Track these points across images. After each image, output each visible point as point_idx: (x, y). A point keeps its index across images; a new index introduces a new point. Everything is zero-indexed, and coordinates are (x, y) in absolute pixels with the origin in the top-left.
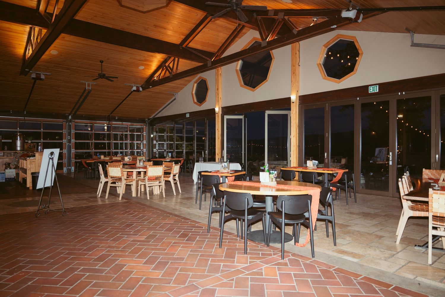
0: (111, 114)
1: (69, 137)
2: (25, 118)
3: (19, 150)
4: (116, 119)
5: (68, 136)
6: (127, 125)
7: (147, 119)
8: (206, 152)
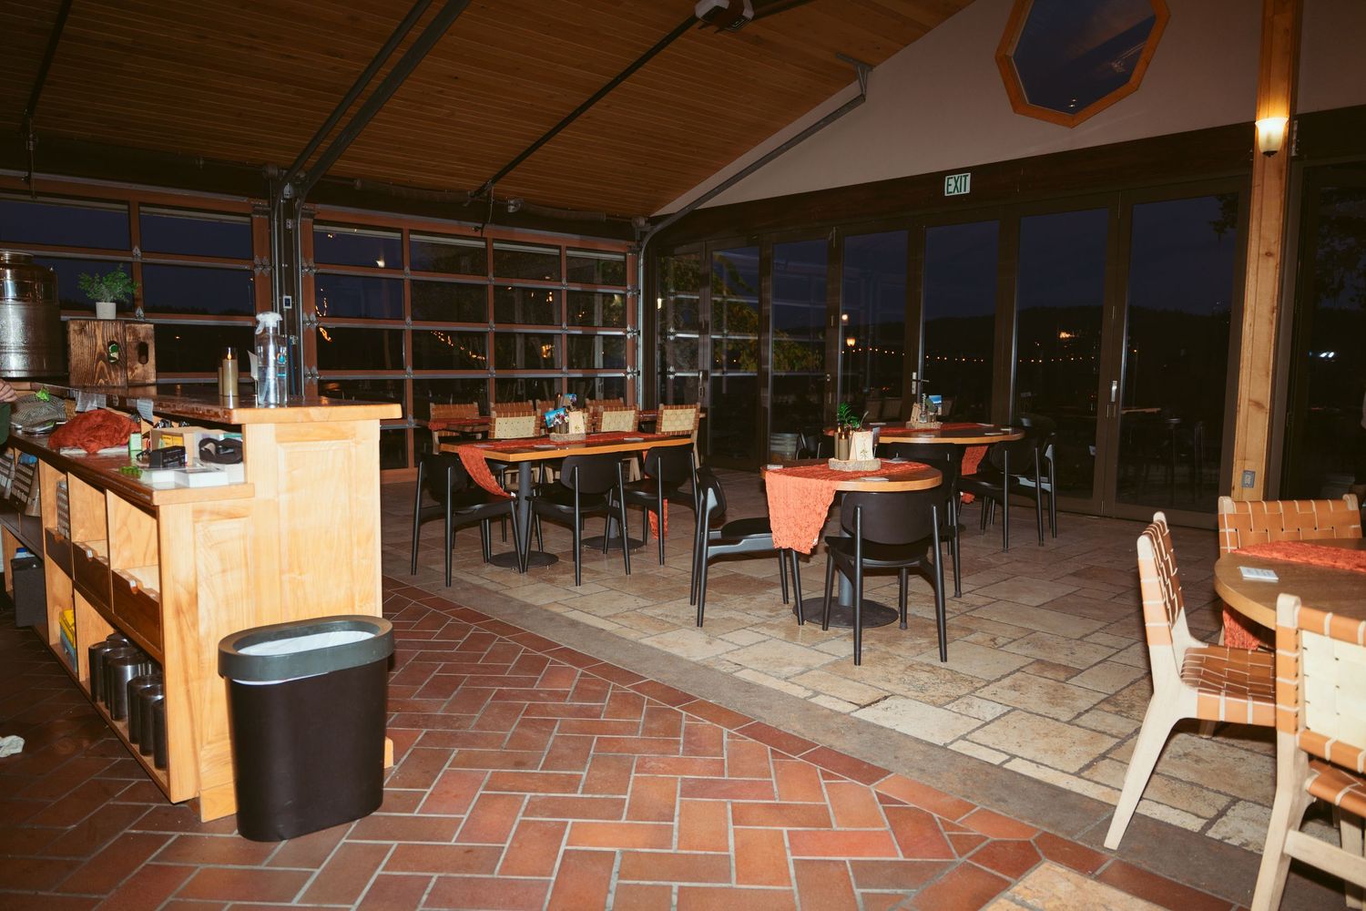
0: (496, 179)
1: (285, 297)
2: (35, 175)
3: (14, 375)
4: (511, 209)
5: (281, 295)
6: (558, 247)
7: (642, 222)
8: (1114, 388)
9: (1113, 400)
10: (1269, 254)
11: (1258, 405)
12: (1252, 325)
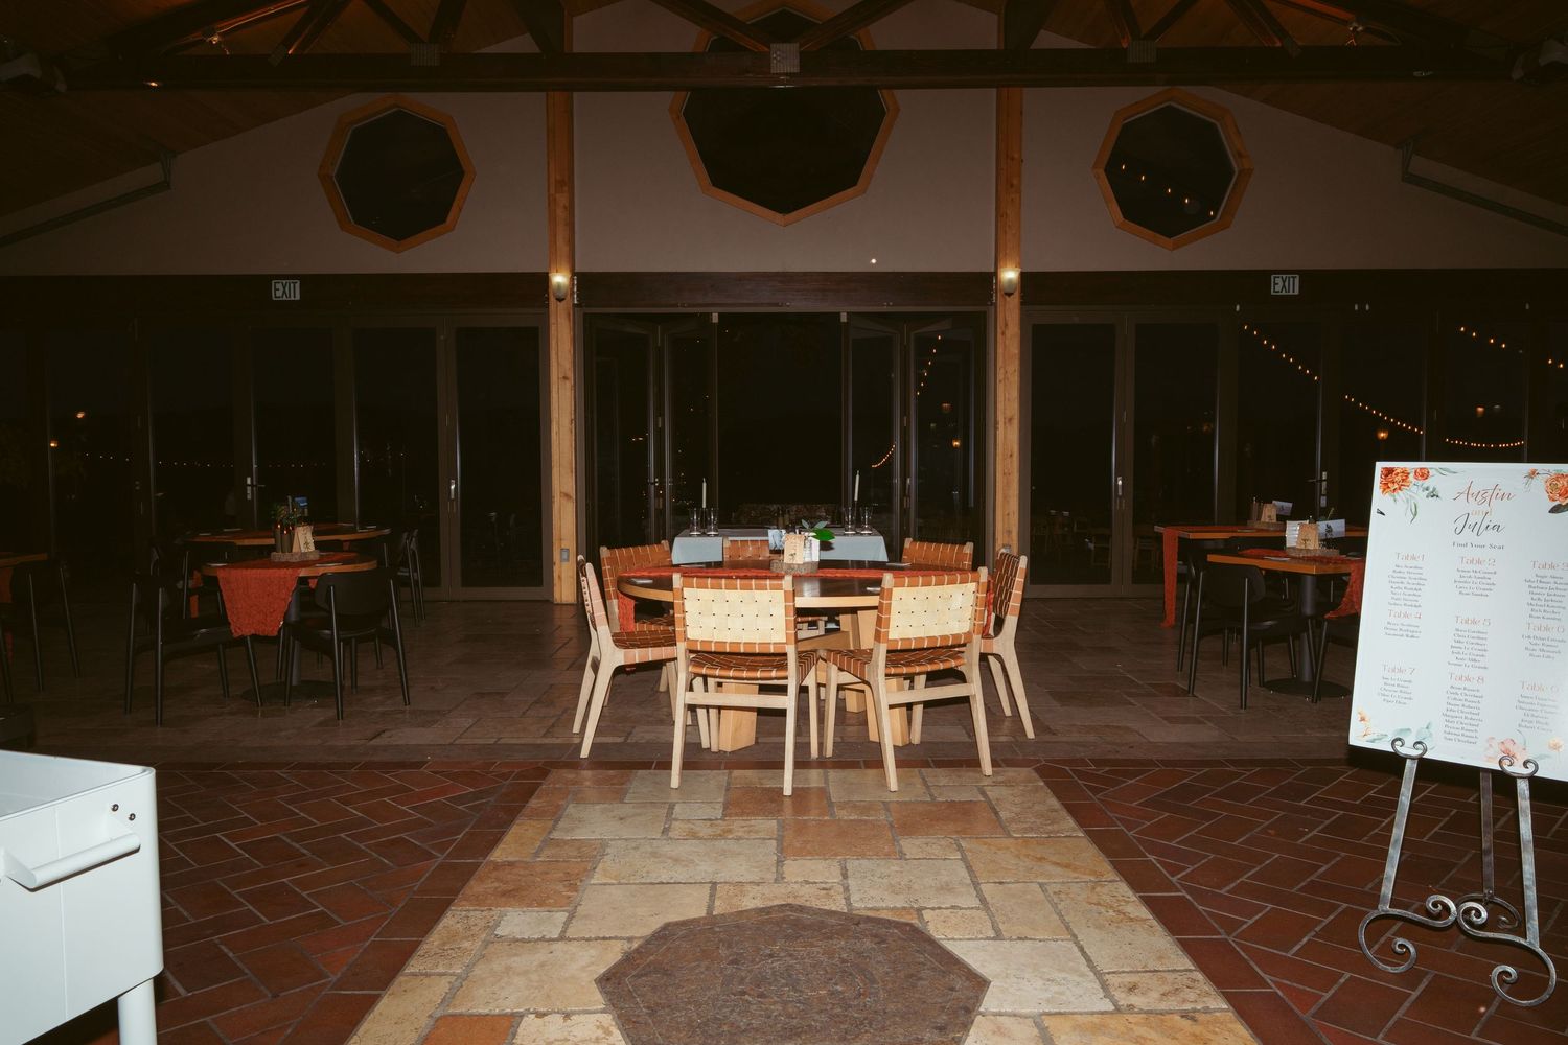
8: (453, 487)
9: (452, 497)
10: (565, 378)
11: (567, 496)
12: (558, 433)
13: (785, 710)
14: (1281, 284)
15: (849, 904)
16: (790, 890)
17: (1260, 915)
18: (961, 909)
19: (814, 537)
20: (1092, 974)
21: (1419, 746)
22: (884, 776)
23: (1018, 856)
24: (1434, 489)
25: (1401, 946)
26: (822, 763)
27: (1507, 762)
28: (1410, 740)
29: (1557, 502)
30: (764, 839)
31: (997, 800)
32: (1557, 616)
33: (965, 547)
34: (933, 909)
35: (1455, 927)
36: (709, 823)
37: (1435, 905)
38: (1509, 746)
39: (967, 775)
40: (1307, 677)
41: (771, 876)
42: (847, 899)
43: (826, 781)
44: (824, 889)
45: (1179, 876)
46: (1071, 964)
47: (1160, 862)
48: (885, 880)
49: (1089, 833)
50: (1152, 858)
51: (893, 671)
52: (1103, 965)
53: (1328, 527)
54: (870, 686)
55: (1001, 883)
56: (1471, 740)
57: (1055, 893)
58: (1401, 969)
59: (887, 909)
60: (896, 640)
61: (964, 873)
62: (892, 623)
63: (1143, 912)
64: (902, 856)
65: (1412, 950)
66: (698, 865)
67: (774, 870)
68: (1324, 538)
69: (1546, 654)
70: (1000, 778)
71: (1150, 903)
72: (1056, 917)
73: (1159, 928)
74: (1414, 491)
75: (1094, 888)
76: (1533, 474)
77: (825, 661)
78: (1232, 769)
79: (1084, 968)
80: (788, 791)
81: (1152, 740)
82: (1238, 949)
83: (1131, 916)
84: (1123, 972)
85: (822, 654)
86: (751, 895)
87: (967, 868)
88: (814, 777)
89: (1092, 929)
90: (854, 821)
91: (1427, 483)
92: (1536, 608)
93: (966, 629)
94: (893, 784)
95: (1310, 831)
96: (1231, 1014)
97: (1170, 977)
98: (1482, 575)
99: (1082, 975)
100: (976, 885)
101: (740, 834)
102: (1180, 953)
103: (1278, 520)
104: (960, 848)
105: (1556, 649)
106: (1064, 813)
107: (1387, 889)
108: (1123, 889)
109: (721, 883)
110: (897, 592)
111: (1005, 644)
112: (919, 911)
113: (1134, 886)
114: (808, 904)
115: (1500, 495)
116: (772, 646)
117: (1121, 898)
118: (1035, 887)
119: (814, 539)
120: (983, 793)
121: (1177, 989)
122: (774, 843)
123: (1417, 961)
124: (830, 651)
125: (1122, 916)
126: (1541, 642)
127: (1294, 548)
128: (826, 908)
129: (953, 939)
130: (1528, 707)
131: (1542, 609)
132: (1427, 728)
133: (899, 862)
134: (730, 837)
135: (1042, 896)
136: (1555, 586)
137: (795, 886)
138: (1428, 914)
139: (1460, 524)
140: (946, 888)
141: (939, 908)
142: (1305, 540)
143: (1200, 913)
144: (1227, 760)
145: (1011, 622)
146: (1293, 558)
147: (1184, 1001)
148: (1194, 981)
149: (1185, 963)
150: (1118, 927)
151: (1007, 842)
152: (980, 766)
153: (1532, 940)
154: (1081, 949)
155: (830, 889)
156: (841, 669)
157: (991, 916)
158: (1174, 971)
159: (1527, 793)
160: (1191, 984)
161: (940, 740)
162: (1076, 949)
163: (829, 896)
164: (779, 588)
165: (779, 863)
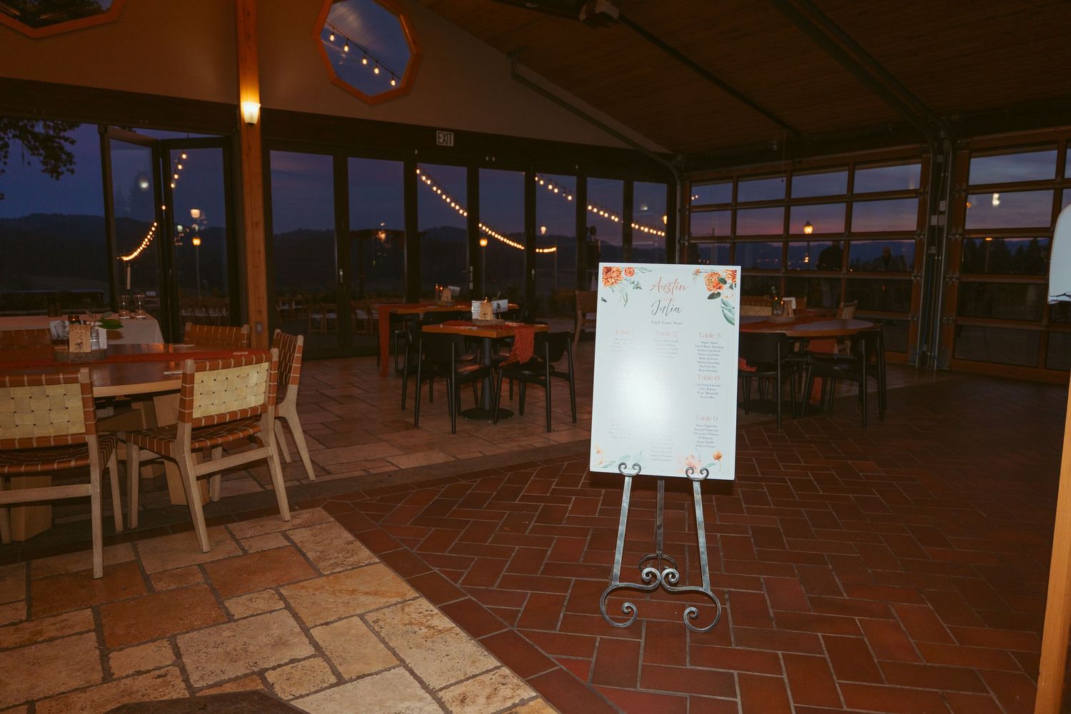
13: (90, 497)
14: (442, 138)
15: (189, 687)
16: (122, 686)
17: (525, 603)
18: (299, 660)
19: (99, 326)
20: (428, 695)
21: (636, 467)
22: (197, 538)
23: (333, 593)
24: (638, 283)
25: (628, 608)
26: (129, 536)
27: (690, 471)
28: (630, 465)
29: (712, 292)
30: (81, 633)
31: (301, 542)
32: (715, 369)
33: (243, 329)
34: (274, 668)
35: (660, 587)
36: (11, 629)
37: (647, 574)
38: (691, 460)
39: (270, 524)
40: (487, 407)
41: (97, 676)
42: (186, 680)
43: (137, 554)
44: (159, 677)
45: (461, 581)
46: (409, 690)
47: (444, 572)
48: (221, 650)
49: (381, 557)
50: (436, 570)
51: (197, 445)
52: (435, 683)
53: (498, 305)
54: (176, 463)
55: (327, 624)
56: (668, 459)
57: (373, 622)
58: (628, 623)
59: (230, 680)
60: (200, 419)
61: (292, 622)
62: (196, 404)
63: (444, 622)
64: (230, 618)
65: (635, 609)
66: (7, 684)
67: (100, 668)
68: (495, 312)
69: (710, 395)
70: (298, 521)
71: (448, 611)
72: (382, 646)
73: (463, 634)
74: (625, 284)
75: (403, 610)
76: (698, 272)
77: (125, 442)
78: (464, 482)
79: (422, 692)
80: (98, 573)
81: (402, 467)
82: (523, 636)
83: (440, 628)
84: (451, 685)
85: (122, 435)
86: (78, 706)
87: (293, 616)
88: (123, 553)
89: (414, 649)
90: (175, 590)
91: (633, 278)
92: (703, 365)
93: (261, 402)
94: (205, 545)
95: (530, 523)
96: (540, 700)
97: (486, 678)
98: (670, 343)
99: (421, 699)
100: (306, 631)
101: (52, 634)
102: (486, 653)
103: (452, 299)
104: (282, 597)
105: (715, 392)
106: (358, 544)
107: (617, 570)
108: (425, 604)
109: (39, 700)
110: (199, 376)
111: (289, 408)
112: (261, 674)
113: (433, 600)
114: (146, 699)
115: (679, 286)
116: (69, 438)
117: (426, 613)
118: (356, 620)
119: (100, 328)
120: (288, 538)
121: (496, 689)
122: (93, 634)
123: (637, 616)
124: (129, 433)
125: (432, 630)
126: (706, 387)
127: (478, 320)
128: (165, 698)
129: (301, 696)
130: (701, 432)
131: (706, 365)
132: (640, 453)
133: (228, 625)
134: (41, 639)
135: (364, 628)
136: (712, 349)
137: (128, 681)
138: (644, 582)
139: (655, 308)
140: (280, 643)
141: (280, 666)
142: (485, 314)
143: (486, 611)
144: (459, 476)
145: (292, 390)
146: (478, 327)
147: (505, 699)
148: (505, 677)
149: (492, 662)
150: (433, 642)
151: (320, 581)
152: (279, 513)
153: (706, 588)
154: (412, 672)
155: (166, 675)
156: (141, 449)
157: (328, 660)
158: (487, 672)
159: (699, 489)
160: (504, 681)
161: (237, 494)
162: (407, 674)
163: (166, 684)
164: (75, 381)
165: (104, 658)
